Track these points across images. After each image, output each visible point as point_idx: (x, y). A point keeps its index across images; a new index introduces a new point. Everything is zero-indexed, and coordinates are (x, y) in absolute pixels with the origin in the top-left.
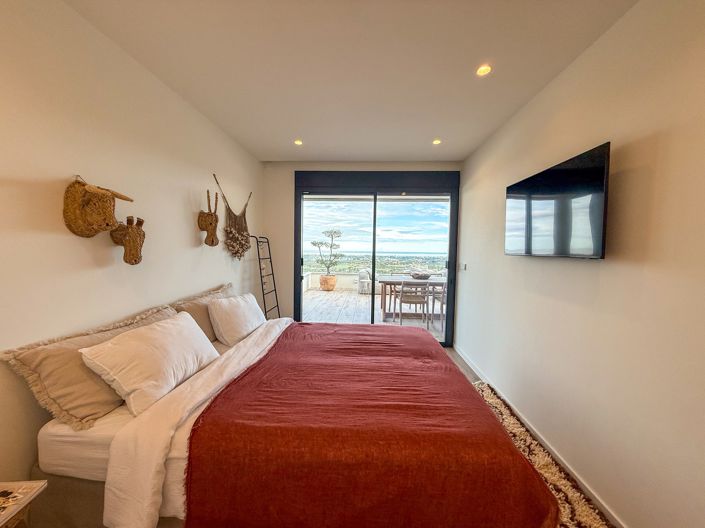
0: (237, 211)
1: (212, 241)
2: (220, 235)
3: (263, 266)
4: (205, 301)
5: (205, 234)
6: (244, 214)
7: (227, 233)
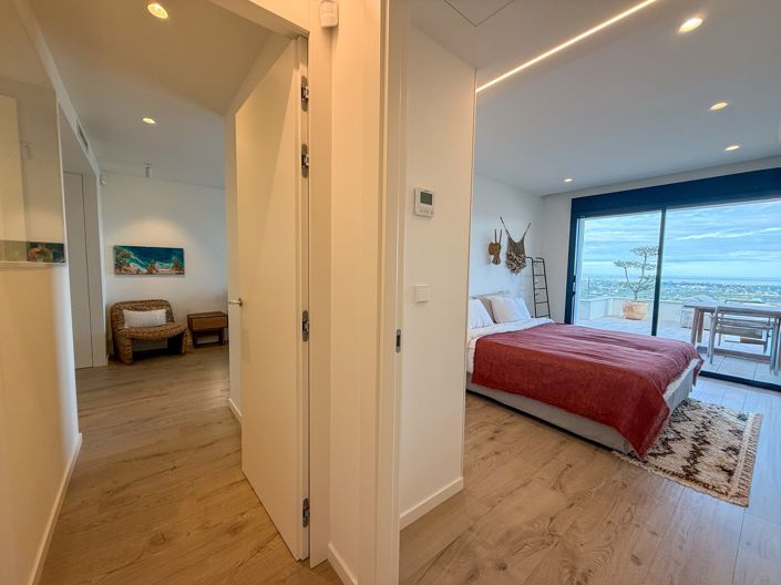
0: (517, 240)
1: (496, 261)
2: (503, 257)
3: (536, 281)
4: (489, 298)
5: (493, 257)
6: (522, 241)
7: (508, 256)
